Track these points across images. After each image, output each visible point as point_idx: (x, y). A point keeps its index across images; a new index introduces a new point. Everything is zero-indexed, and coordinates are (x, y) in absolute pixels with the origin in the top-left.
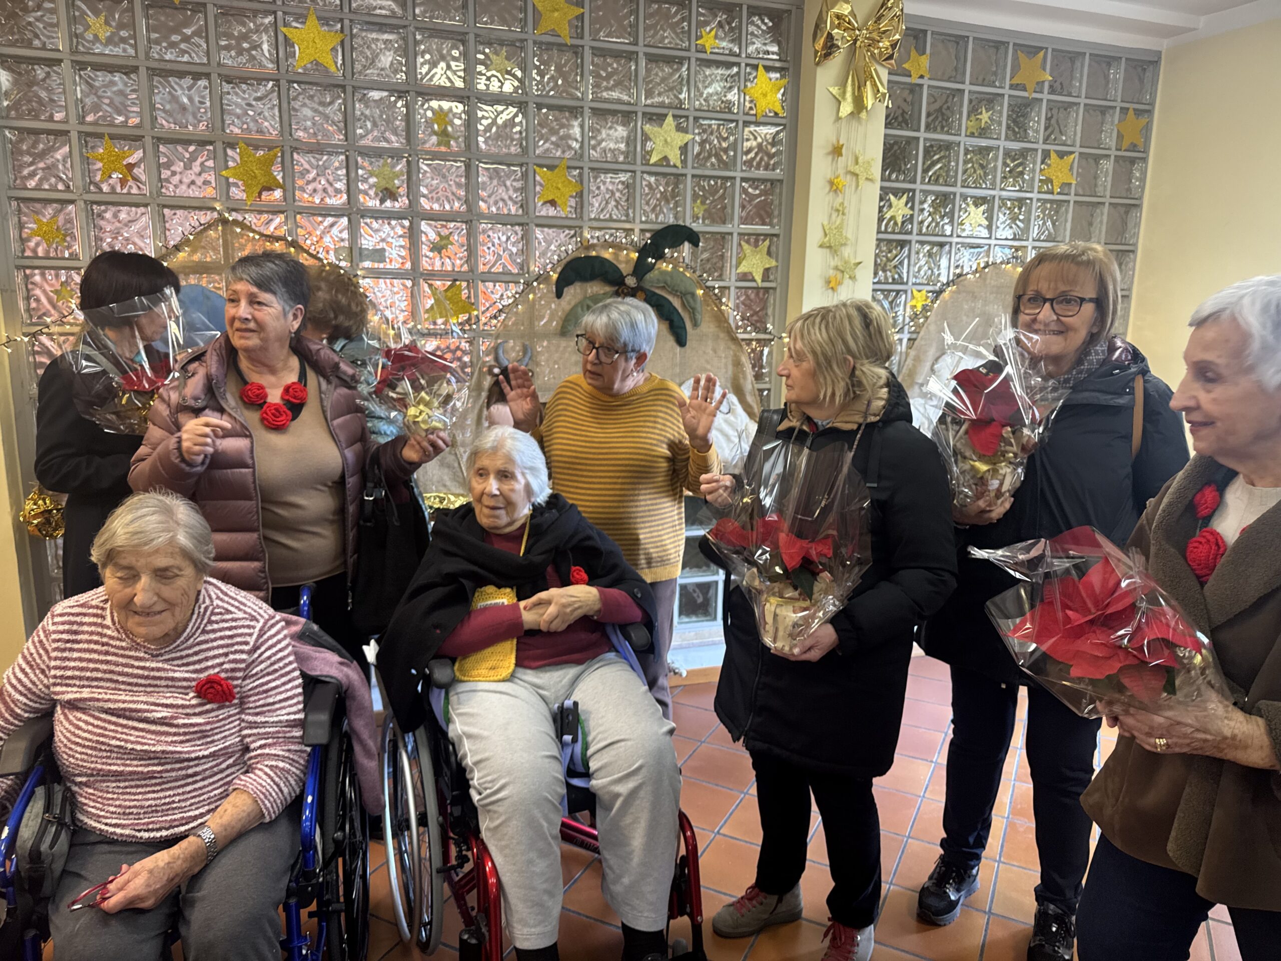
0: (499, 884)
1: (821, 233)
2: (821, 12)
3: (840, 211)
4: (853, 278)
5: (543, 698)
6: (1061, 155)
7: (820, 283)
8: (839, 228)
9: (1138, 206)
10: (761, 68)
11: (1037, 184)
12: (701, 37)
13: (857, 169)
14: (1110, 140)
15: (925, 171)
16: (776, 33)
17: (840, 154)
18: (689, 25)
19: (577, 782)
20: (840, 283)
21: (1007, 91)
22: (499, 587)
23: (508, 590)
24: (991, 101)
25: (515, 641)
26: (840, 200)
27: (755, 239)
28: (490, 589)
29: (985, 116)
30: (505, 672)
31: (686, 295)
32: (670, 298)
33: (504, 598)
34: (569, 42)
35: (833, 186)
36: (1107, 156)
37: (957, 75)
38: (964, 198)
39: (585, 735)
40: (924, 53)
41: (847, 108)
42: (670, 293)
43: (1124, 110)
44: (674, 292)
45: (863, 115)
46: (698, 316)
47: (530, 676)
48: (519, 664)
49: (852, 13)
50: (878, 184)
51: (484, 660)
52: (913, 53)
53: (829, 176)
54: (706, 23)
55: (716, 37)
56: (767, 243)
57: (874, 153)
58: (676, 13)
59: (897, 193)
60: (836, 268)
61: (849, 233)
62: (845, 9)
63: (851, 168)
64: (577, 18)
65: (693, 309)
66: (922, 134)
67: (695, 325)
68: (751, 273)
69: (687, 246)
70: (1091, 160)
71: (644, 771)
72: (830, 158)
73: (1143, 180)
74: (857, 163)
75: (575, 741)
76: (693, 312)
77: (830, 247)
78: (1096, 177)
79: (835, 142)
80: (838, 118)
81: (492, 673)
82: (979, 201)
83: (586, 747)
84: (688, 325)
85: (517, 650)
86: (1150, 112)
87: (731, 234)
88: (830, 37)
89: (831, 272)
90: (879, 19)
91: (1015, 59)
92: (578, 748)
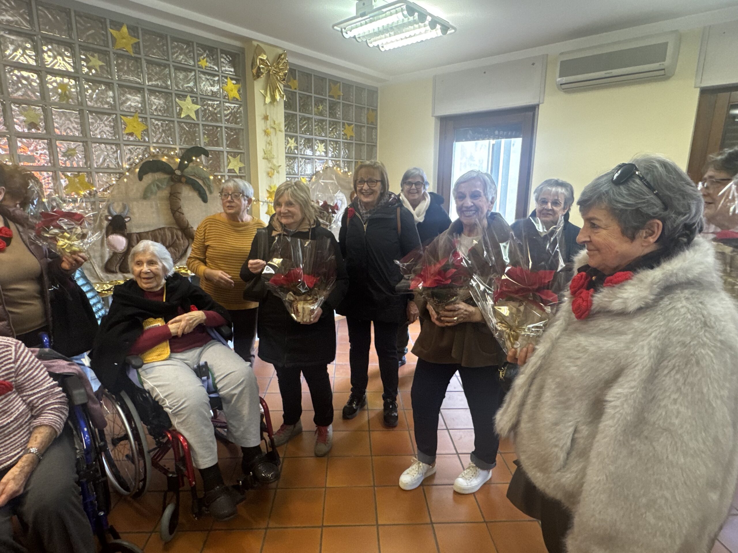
0: (189, 445)
1: (263, 153)
2: (254, 58)
3: (270, 143)
4: (278, 172)
5: (187, 364)
6: (349, 125)
7: (265, 174)
8: (270, 151)
9: (375, 146)
10: (229, 78)
11: (341, 136)
12: (200, 61)
13: (275, 126)
14: (364, 120)
15: (301, 128)
16: (233, 63)
17: (267, 119)
18: (194, 55)
19: (213, 395)
20: (273, 174)
21: (327, 98)
22: (155, 318)
23: (160, 319)
24: (321, 101)
25: (168, 342)
26: (269, 139)
27: (235, 155)
28: (151, 320)
29: (321, 107)
30: (166, 356)
31: (205, 179)
32: (198, 180)
33: (159, 323)
34: (133, 55)
35: (266, 133)
36: (364, 126)
37: (308, 89)
38: (316, 140)
39: (213, 375)
40: (295, 79)
41: (268, 100)
42: (197, 178)
43: (368, 109)
44: (199, 178)
45: (275, 103)
46: (212, 189)
47: (179, 356)
48: (172, 351)
49: (267, 59)
50: (284, 133)
51: (153, 352)
52: (292, 78)
53: (264, 128)
54: (202, 55)
55: (207, 61)
56: (239, 156)
57: (281, 120)
58: (186, 48)
59: (291, 137)
60: (271, 168)
61: (274, 153)
62: (264, 57)
63: (273, 125)
64: (135, 43)
65: (209, 185)
66: (298, 113)
67: (211, 192)
68: (233, 169)
69: (203, 156)
70: (359, 127)
71: (245, 382)
72: (263, 121)
73: (376, 136)
74: (274, 123)
75: (208, 378)
76: (209, 187)
77: (268, 158)
78: (361, 135)
79: (264, 113)
80: (265, 104)
81: (159, 357)
82: (322, 142)
83: (214, 379)
84: (208, 193)
85: (170, 345)
86: (376, 110)
87: (223, 152)
88: (259, 68)
89: (269, 170)
90: (278, 63)
91: (330, 85)
92: (210, 381)
